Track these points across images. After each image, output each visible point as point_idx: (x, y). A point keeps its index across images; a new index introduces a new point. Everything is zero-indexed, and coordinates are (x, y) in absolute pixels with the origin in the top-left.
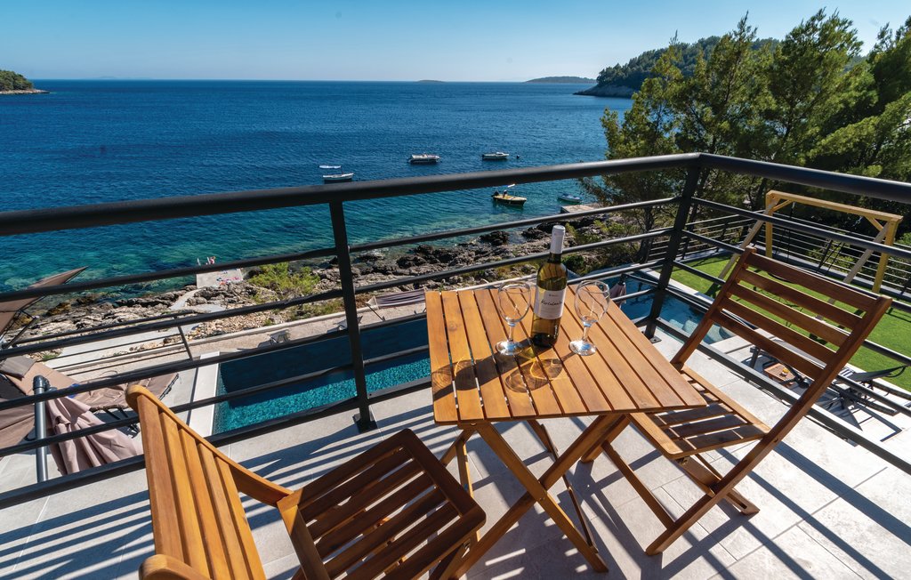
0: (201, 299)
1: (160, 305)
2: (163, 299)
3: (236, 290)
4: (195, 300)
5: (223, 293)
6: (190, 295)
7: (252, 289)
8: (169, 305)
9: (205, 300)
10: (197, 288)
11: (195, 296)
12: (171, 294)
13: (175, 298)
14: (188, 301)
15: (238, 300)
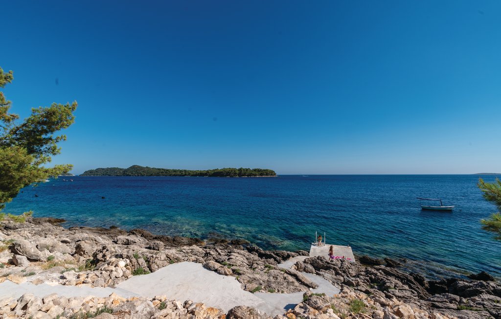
0: (310, 267)
1: (272, 260)
2: (277, 254)
3: (350, 271)
4: (303, 265)
5: (334, 269)
6: (301, 259)
7: (376, 275)
8: (279, 263)
9: (314, 270)
10: (308, 255)
11: (305, 262)
12: (285, 253)
13: (286, 258)
14: (297, 264)
15: (358, 285)
